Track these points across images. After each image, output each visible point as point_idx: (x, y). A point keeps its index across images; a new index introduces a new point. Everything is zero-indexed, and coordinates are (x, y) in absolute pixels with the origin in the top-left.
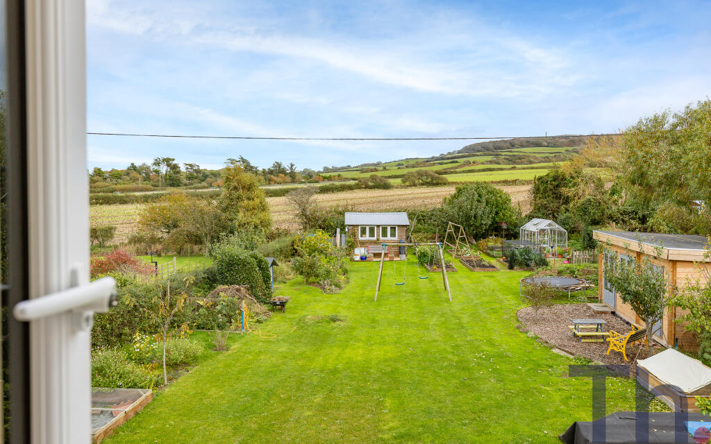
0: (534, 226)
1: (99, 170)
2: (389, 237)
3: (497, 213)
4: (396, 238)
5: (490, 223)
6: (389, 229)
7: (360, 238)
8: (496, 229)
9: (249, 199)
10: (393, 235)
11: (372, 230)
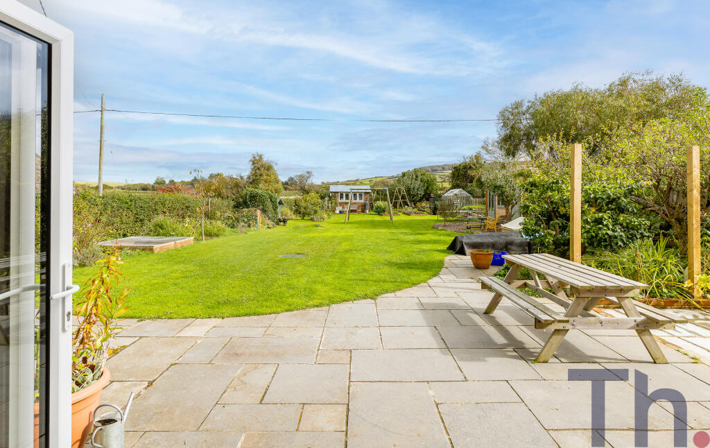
0: (450, 194)
1: (173, 181)
2: (358, 200)
3: (427, 188)
4: (362, 201)
5: (423, 193)
6: (358, 194)
7: (340, 201)
8: (427, 197)
9: (267, 175)
10: (361, 198)
11: (347, 196)
